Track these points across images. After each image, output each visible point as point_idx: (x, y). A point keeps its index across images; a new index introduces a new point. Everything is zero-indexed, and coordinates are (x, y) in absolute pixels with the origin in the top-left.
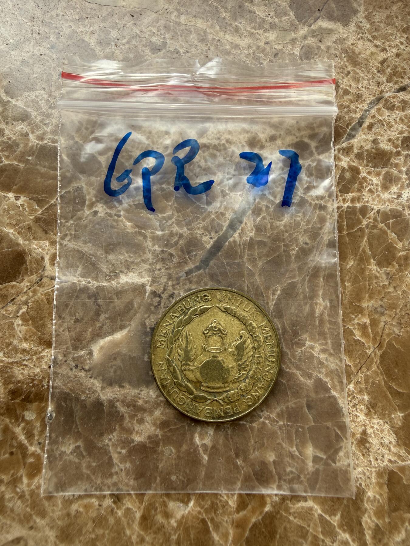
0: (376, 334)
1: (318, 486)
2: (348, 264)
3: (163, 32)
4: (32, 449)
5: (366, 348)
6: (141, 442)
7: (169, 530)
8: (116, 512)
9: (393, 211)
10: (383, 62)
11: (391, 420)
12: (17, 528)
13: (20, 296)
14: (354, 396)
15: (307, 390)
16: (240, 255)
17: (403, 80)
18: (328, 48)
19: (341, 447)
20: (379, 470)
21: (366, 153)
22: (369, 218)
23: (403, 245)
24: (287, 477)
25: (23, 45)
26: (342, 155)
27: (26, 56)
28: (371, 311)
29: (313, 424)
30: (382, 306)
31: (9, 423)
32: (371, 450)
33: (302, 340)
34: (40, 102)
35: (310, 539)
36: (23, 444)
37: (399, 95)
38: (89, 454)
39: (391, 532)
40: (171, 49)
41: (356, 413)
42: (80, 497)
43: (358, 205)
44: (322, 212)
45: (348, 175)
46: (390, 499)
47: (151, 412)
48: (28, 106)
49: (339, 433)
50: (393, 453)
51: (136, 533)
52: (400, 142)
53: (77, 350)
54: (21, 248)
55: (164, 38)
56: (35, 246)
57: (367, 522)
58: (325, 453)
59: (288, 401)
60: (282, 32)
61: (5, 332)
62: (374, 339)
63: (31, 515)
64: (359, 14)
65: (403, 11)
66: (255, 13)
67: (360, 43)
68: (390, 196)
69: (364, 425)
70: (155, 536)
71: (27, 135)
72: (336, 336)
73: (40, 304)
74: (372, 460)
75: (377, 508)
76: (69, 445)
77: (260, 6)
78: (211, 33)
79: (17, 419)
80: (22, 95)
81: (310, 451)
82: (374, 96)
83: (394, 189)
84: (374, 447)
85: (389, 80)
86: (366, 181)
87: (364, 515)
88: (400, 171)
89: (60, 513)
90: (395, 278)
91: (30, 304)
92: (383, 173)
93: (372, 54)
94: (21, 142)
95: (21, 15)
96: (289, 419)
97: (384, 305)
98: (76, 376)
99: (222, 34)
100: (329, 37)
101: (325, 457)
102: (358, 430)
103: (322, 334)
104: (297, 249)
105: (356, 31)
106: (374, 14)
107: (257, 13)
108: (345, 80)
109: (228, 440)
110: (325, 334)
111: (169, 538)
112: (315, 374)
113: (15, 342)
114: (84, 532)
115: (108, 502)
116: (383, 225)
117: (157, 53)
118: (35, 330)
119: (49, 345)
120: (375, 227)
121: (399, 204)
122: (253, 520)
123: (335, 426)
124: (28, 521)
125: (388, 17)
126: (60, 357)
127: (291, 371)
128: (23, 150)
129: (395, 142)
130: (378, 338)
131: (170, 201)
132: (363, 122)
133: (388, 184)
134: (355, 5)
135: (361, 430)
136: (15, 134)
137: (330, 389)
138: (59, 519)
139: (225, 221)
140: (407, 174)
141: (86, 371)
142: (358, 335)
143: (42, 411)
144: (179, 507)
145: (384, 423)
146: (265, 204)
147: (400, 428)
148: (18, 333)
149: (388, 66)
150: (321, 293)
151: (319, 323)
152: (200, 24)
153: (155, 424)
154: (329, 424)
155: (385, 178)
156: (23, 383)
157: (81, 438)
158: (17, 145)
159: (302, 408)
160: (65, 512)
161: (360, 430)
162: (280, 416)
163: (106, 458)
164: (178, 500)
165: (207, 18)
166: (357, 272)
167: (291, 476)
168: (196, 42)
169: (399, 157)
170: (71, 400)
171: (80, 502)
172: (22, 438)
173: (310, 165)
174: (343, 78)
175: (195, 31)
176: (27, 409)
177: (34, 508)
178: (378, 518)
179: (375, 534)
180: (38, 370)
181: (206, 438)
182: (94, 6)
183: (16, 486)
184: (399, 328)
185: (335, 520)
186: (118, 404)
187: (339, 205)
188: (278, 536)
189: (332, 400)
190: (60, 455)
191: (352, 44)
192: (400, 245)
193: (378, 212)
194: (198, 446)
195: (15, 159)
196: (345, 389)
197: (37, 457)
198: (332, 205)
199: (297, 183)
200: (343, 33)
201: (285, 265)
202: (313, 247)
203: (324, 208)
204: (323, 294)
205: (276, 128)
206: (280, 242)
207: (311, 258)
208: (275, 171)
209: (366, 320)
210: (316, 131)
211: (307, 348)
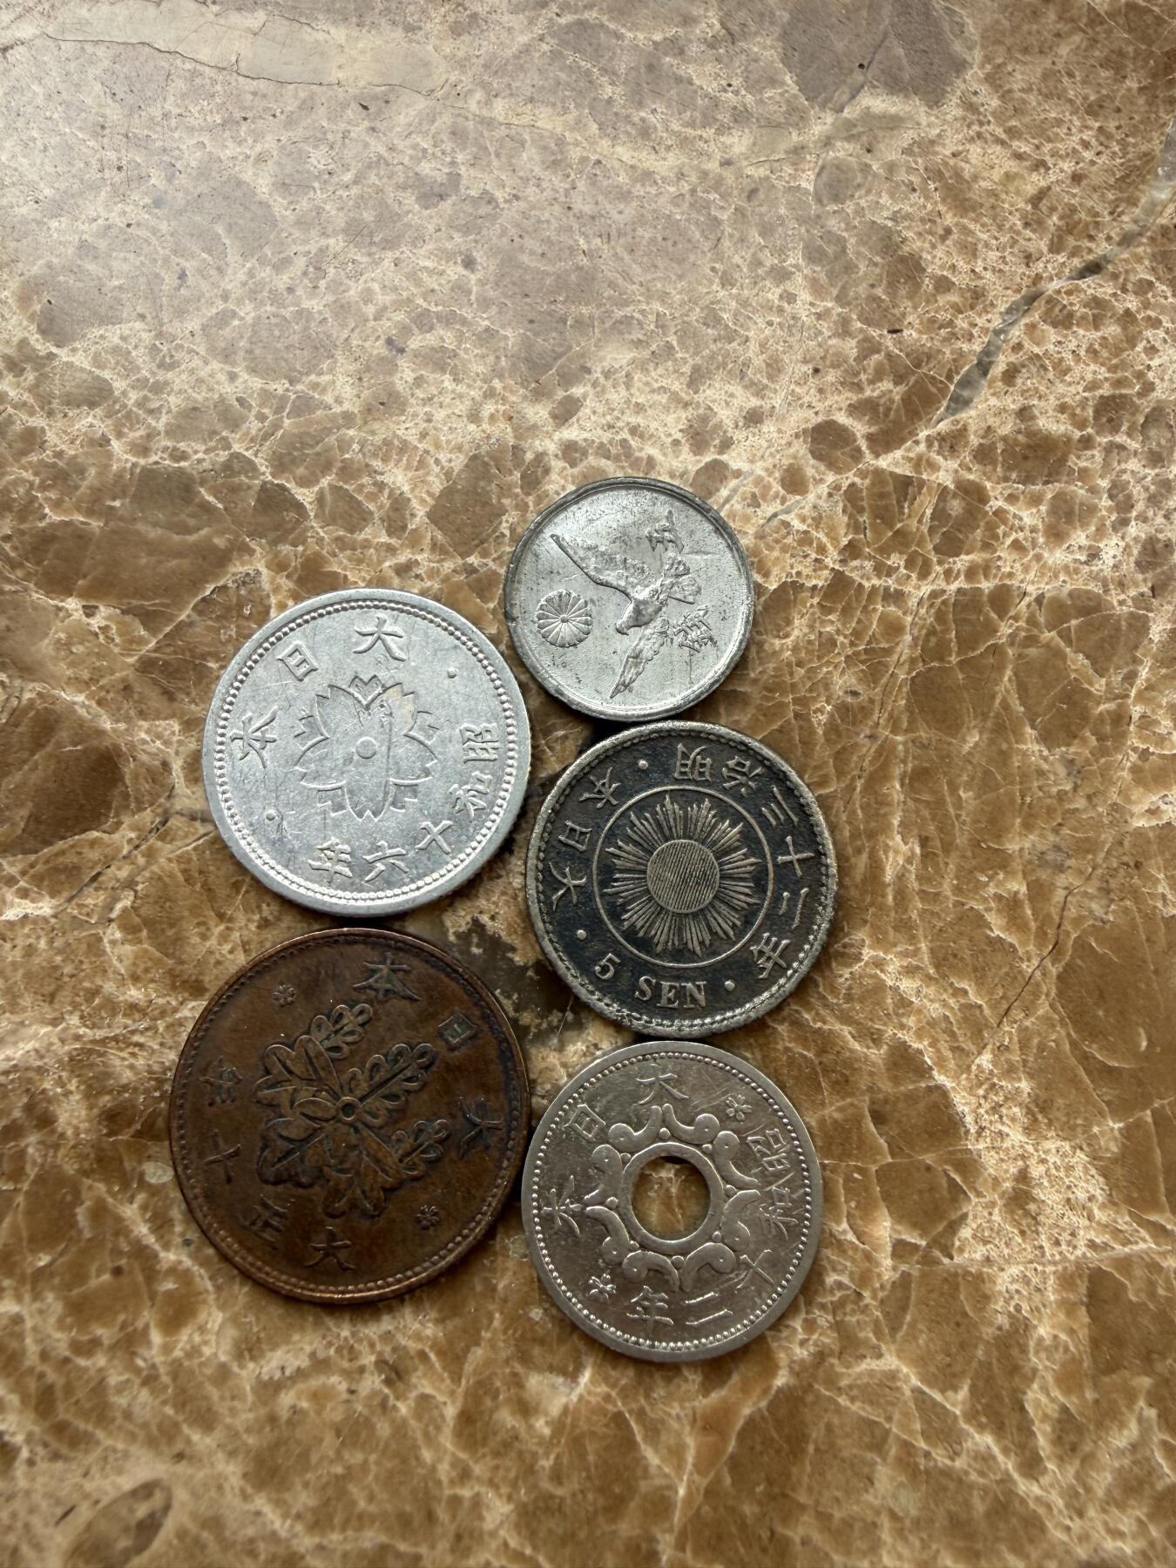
0: (1044, 921)
1: (908, 1318)
2: (964, 741)
3: (448, 146)
4: (169, 1257)
5: (1021, 959)
7: (532, 1445)
8: (394, 1407)
9: (1079, 597)
10: (1036, 200)
11: (1091, 1140)
12: (143, 1459)
13: (113, 868)
14: (994, 1085)
15: (871, 1074)
17: (1092, 245)
18: (891, 168)
19: (965, 1216)
20: (1065, 1269)
21: (1000, 447)
22: (1016, 618)
23: (1108, 684)
24: (827, 1299)
25: (80, 202)
26: (939, 453)
27: (88, 230)
28: (1030, 862)
29: (889, 1159)
30: (1057, 848)
31: (105, 1195)
32: (1041, 1218)
33: (852, 946)
34: (134, 354)
35: (893, 1452)
36: (147, 1247)
37: (1084, 286)
39: (1100, 1425)
40: (473, 193)
41: (1000, 1127)
42: (300, 1374)
43: (986, 585)
44: (892, 608)
45: (956, 507)
46: (1095, 1343)
48: (101, 366)
49: (958, 1180)
50: (1099, 1223)
51: (448, 1458)
52: (1090, 412)
54: (107, 743)
55: (453, 163)
56: (143, 735)
57: (1037, 1404)
58: (924, 1233)
59: (823, 1104)
60: (764, 131)
61: (81, 962)
62: (1041, 935)
63: (176, 1425)
64: (970, 72)
65: (1085, 57)
66: (690, 82)
67: (975, 150)
68: (1070, 557)
69: (1023, 1157)
70: (495, 1462)
71: (104, 442)
72: (941, 931)
73: (166, 886)
74: (1046, 1245)
75: (1063, 1365)
77: (703, 63)
78: (577, 144)
79: (125, 1185)
80: (84, 336)
81: (884, 1229)
82: (1018, 291)
83: (1080, 537)
84: (1048, 1211)
85: (1055, 248)
86: (1004, 521)
87: (1029, 1387)
88: (1093, 490)
89: (251, 1416)
90: (1091, 772)
91: (139, 888)
92: (1050, 496)
93: (1008, 177)
94: (91, 461)
95: (69, 121)
96: (828, 1151)
97: (1063, 845)
99: (605, 143)
100: (891, 137)
101: (924, 1243)
102: (1006, 1171)
103: (905, 927)
104: (829, 708)
105: (964, 119)
106: (1010, 68)
107: (697, 82)
108: (938, 253)
109: (674, 1213)
110: (911, 928)
111: (532, 1466)
112: (890, 1032)
113: (109, 987)
114: (314, 1459)
115: (372, 1382)
116: (1053, 633)
117: (436, 206)
118: (158, 954)
119: (197, 989)
120: (1031, 640)
121: (1094, 577)
122: (746, 1411)
123: (946, 1162)
124: (171, 1440)
125: (1046, 76)
127: (826, 1027)
128: (96, 483)
129: (1078, 411)
130: (1051, 932)
131: (492, 599)
132: (991, 363)
133: (1063, 527)
134: (958, 47)
135: (1013, 1170)
136: (73, 442)
137: (931, 1068)
138: (248, 1430)
140: (1111, 497)
142: (997, 927)
144: (553, 1387)
145: (1074, 1148)
147: (1115, 1161)
148: (115, 962)
149: (1053, 209)
150: (896, 822)
151: (895, 898)
152: (547, 120)
154: (929, 1158)
155: (1053, 511)
156: (135, 1090)
158: (82, 471)
159: (857, 1120)
160: (263, 1412)
164: (551, 1369)
165: (563, 101)
166: (990, 760)
167: (838, 1294)
168: (538, 171)
169: (1089, 453)
171: (301, 1386)
172: (142, 1230)
173: (853, 485)
175: (533, 141)
176: (149, 1157)
177: (184, 1404)
178: (1068, 1391)
179: (1062, 1430)
180: (170, 1055)
182: (262, 85)
183: (134, 1354)
184: (1104, 902)
185: (957, 1401)
187: (935, 587)
188: (811, 1448)
189: (935, 1096)
191: (954, 155)
192: (1099, 686)
193: (1039, 600)
195: (78, 509)
196: (969, 1067)
197: (185, 1277)
198: (918, 588)
199: (821, 535)
200: (929, 125)
201: (799, 753)
202: (872, 701)
203: (897, 597)
204: (902, 824)
205: (760, 391)
206: (784, 693)
207: (868, 732)
208: (764, 506)
209: (1018, 886)
210: (868, 393)
211: (867, 964)
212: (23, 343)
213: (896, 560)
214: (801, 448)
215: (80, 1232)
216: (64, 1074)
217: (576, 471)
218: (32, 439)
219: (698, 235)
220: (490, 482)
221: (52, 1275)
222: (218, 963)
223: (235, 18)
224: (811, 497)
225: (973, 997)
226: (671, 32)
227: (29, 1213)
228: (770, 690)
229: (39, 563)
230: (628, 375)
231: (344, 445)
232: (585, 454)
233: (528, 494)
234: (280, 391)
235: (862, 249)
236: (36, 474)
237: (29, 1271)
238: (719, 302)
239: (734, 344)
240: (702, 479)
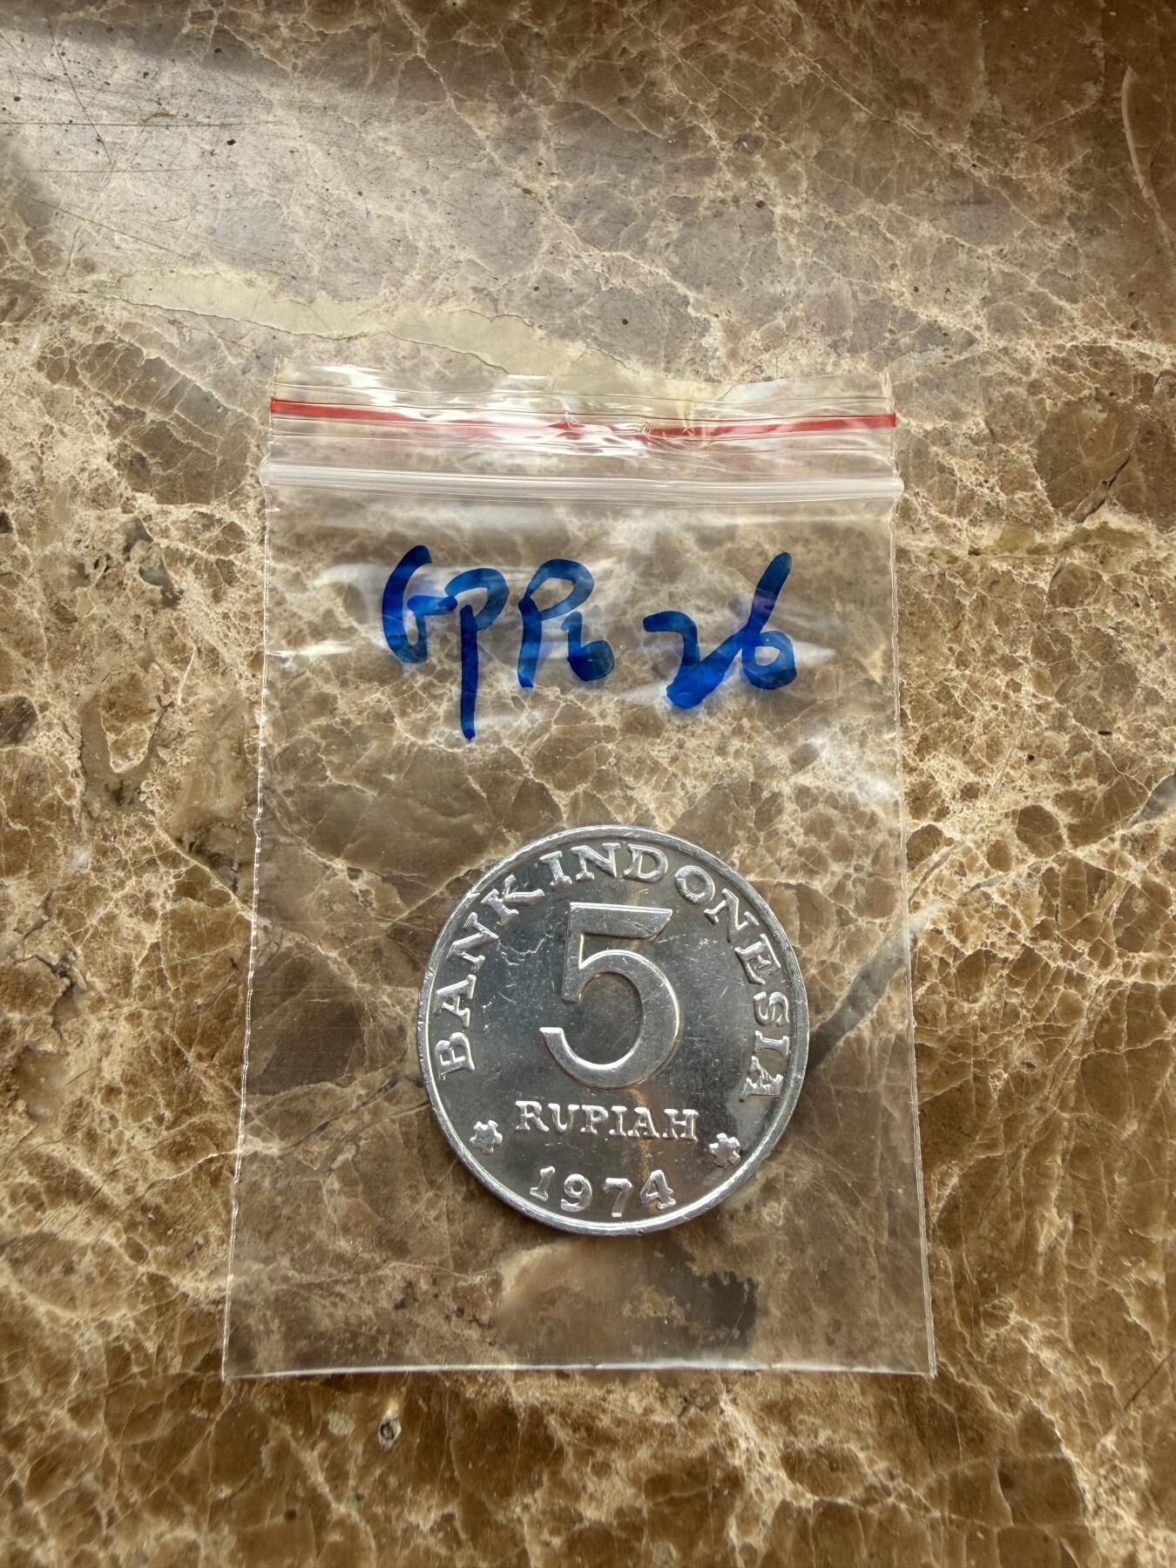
2: (1123, 1127)
4: (340, 1509)
5: (1153, 1348)
6: (599, 1523)
13: (341, 1120)
14: (1114, 1468)
15: (1004, 1437)
16: (871, 1076)
18: (1119, 581)
26: (1131, 853)
28: (1171, 1255)
29: (1011, 1524)
31: (290, 1438)
33: (1001, 1308)
36: (320, 1495)
38: (474, 1537)
40: (748, 543)
41: (1115, 1508)
43: (1159, 984)
44: (1073, 991)
45: (1140, 905)
47: (628, 1450)
49: (1072, 1553)
53: (466, 1272)
54: (352, 1000)
56: (385, 999)
60: (1011, 528)
61: (299, 1207)
66: (952, 473)
69: (1134, 1542)
71: (387, 718)
72: (1083, 1307)
73: (386, 1146)
76: (429, 1510)
77: (964, 458)
79: (309, 1430)
91: (362, 1143)
94: (374, 733)
96: (955, 1506)
98: (457, 1336)
100: (1123, 553)
102: (1117, 1553)
103: (1051, 1298)
104: (1006, 1076)
107: (958, 474)
108: (1152, 667)
109: (807, 1544)
110: (1057, 1300)
112: (1026, 1398)
113: (321, 1234)
118: (369, 1210)
119: (399, 1249)
123: (1063, 1535)
126: (424, 1285)
127: (968, 1384)
128: (377, 755)
136: (360, 713)
137: (1059, 1441)
139: (841, 986)
141: (481, 1325)
142: (1134, 1313)
143: (368, 1416)
146: (939, 954)
148: (330, 1210)
150: (1054, 1195)
151: (1045, 1269)
153: (635, 1481)
154: (1047, 1529)
156: (331, 1339)
157: (455, 1494)
158: (365, 742)
159: (987, 1481)
161: (1123, 1552)
162: (935, 1494)
163: (512, 1554)
166: (1145, 1150)
170: (440, 1396)
172: (319, 1478)
173: (1051, 870)
174: (1148, 660)
176: (334, 1408)
180: (368, 1311)
181: (755, 1531)
186: (553, 1421)
187: (1113, 978)
189: (1060, 1469)
190: (405, 1531)
194: (733, 1548)
195: (356, 776)
196: (1093, 1447)
197: (351, 1532)
198: (1098, 976)
199: (1017, 912)
200: (1158, 548)
201: (974, 1113)
202: (1044, 1076)
203: (1077, 981)
204: (1060, 1198)
205: (978, 769)
206: (966, 1054)
207: (1038, 1104)
208: (969, 875)
209: (1157, 1277)
210: (1074, 786)
211: (1012, 1328)
212: (329, 614)
213: (1081, 946)
214: (1008, 828)
215: (263, 1470)
216: (269, 1313)
217: (806, 815)
218: (324, 704)
219: (940, 615)
220: (728, 813)
221: (230, 1509)
222: (423, 1227)
223: (557, 344)
224: (1013, 874)
225: (1106, 1379)
226: (942, 423)
227: (218, 1444)
228: (955, 1050)
229: (314, 821)
230: (863, 733)
231: (602, 756)
232: (815, 801)
233: (760, 830)
234: (552, 698)
235: (1085, 652)
236: (323, 737)
237: (210, 1501)
238: (952, 680)
239: (961, 722)
240: (918, 841)
